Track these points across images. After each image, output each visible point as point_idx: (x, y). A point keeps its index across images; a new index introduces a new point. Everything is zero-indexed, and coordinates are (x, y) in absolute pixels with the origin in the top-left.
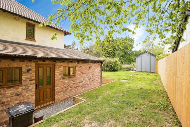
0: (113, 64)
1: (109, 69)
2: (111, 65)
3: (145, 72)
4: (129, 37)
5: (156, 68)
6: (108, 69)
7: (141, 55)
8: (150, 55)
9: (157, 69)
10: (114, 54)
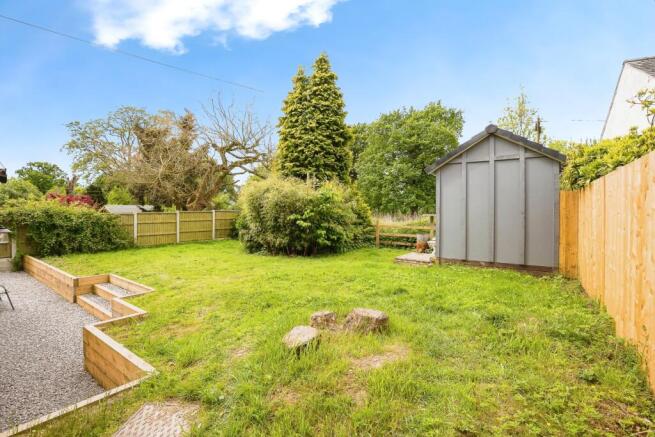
0: (307, 213)
1: (285, 241)
2: (292, 217)
3: (491, 264)
4: (442, 106)
5: (563, 241)
6: (281, 240)
7: (464, 160)
8: (522, 155)
9: (572, 244)
10: (331, 160)
